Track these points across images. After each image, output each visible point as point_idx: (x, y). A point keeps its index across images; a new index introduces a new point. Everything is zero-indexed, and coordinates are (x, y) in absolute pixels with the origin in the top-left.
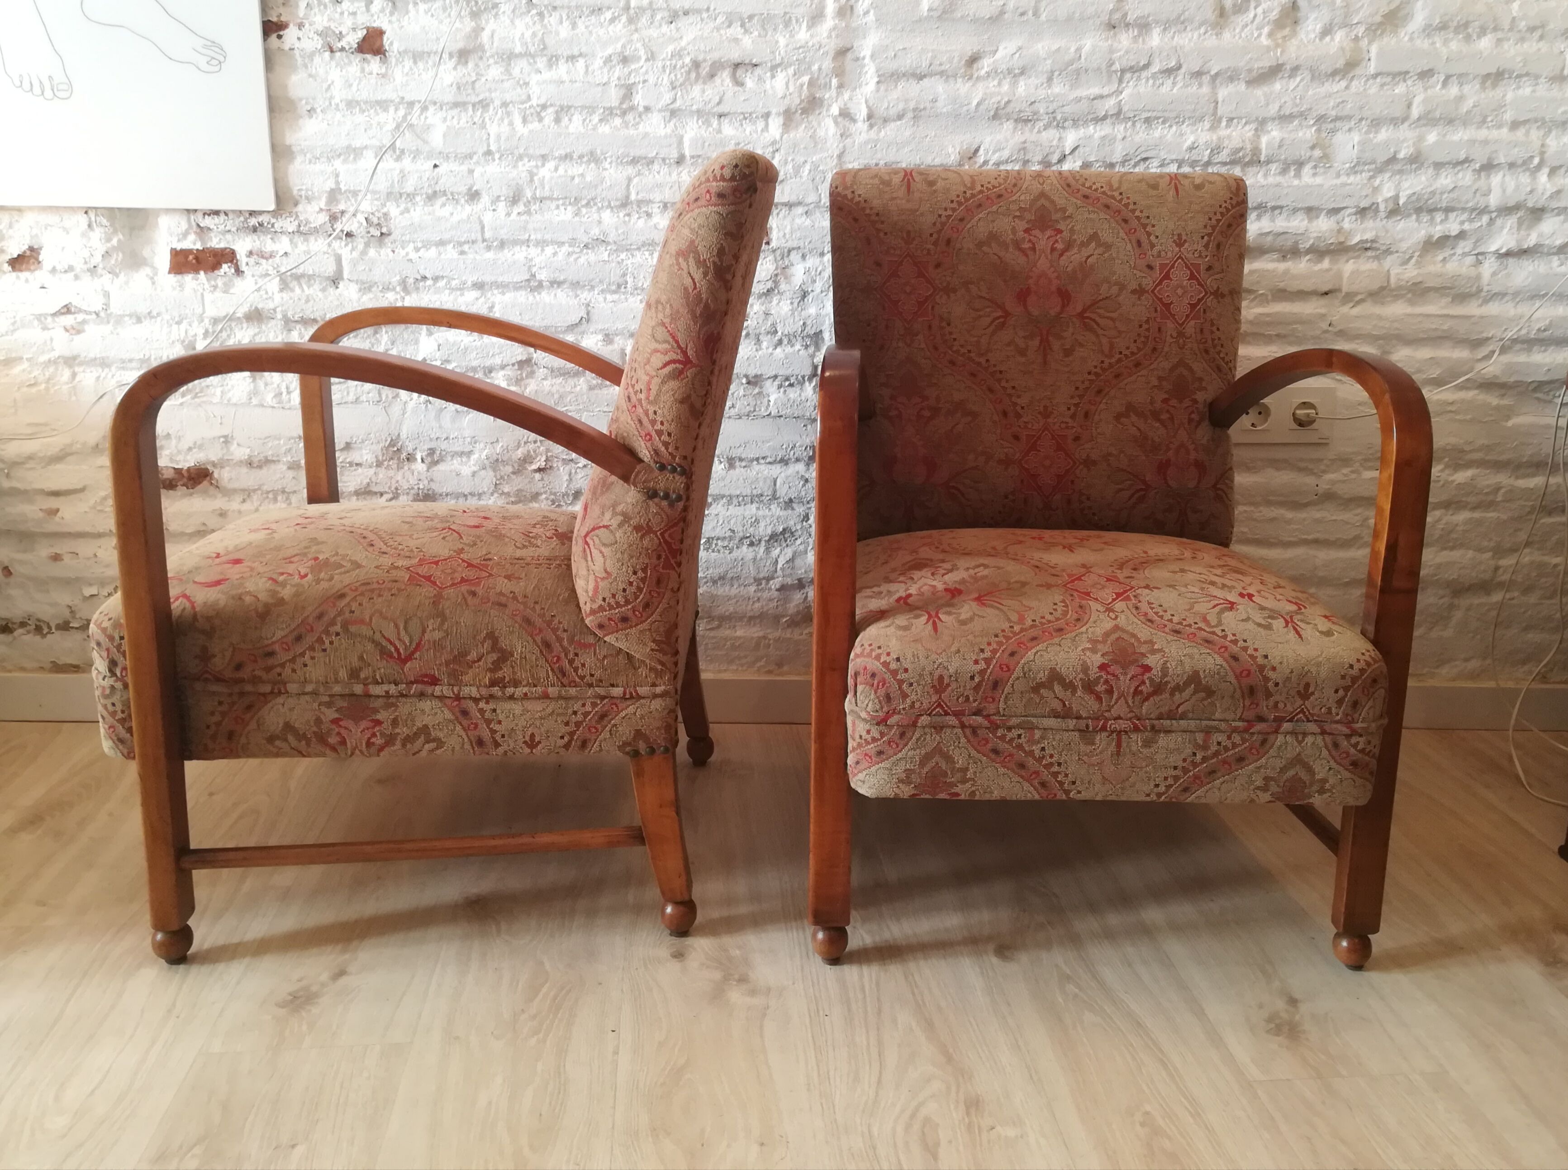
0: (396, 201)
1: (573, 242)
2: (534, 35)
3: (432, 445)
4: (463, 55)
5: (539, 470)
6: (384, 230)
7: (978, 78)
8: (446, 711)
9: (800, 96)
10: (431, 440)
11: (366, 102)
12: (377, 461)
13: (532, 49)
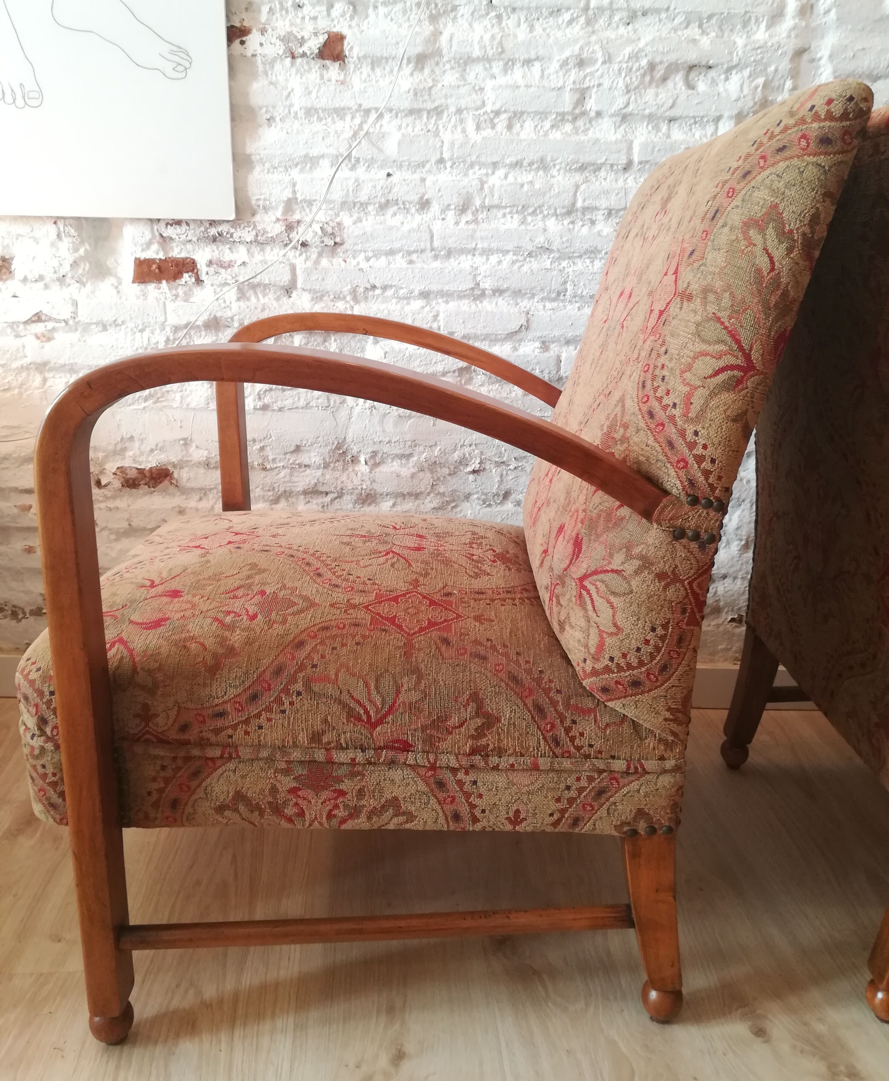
0: (350, 210)
1: (517, 250)
2: (493, 37)
3: (376, 448)
4: (421, 61)
5: (474, 472)
6: (338, 240)
8: (420, 782)
9: (754, 99)
10: (374, 443)
11: (324, 110)
12: (325, 463)
13: (490, 53)
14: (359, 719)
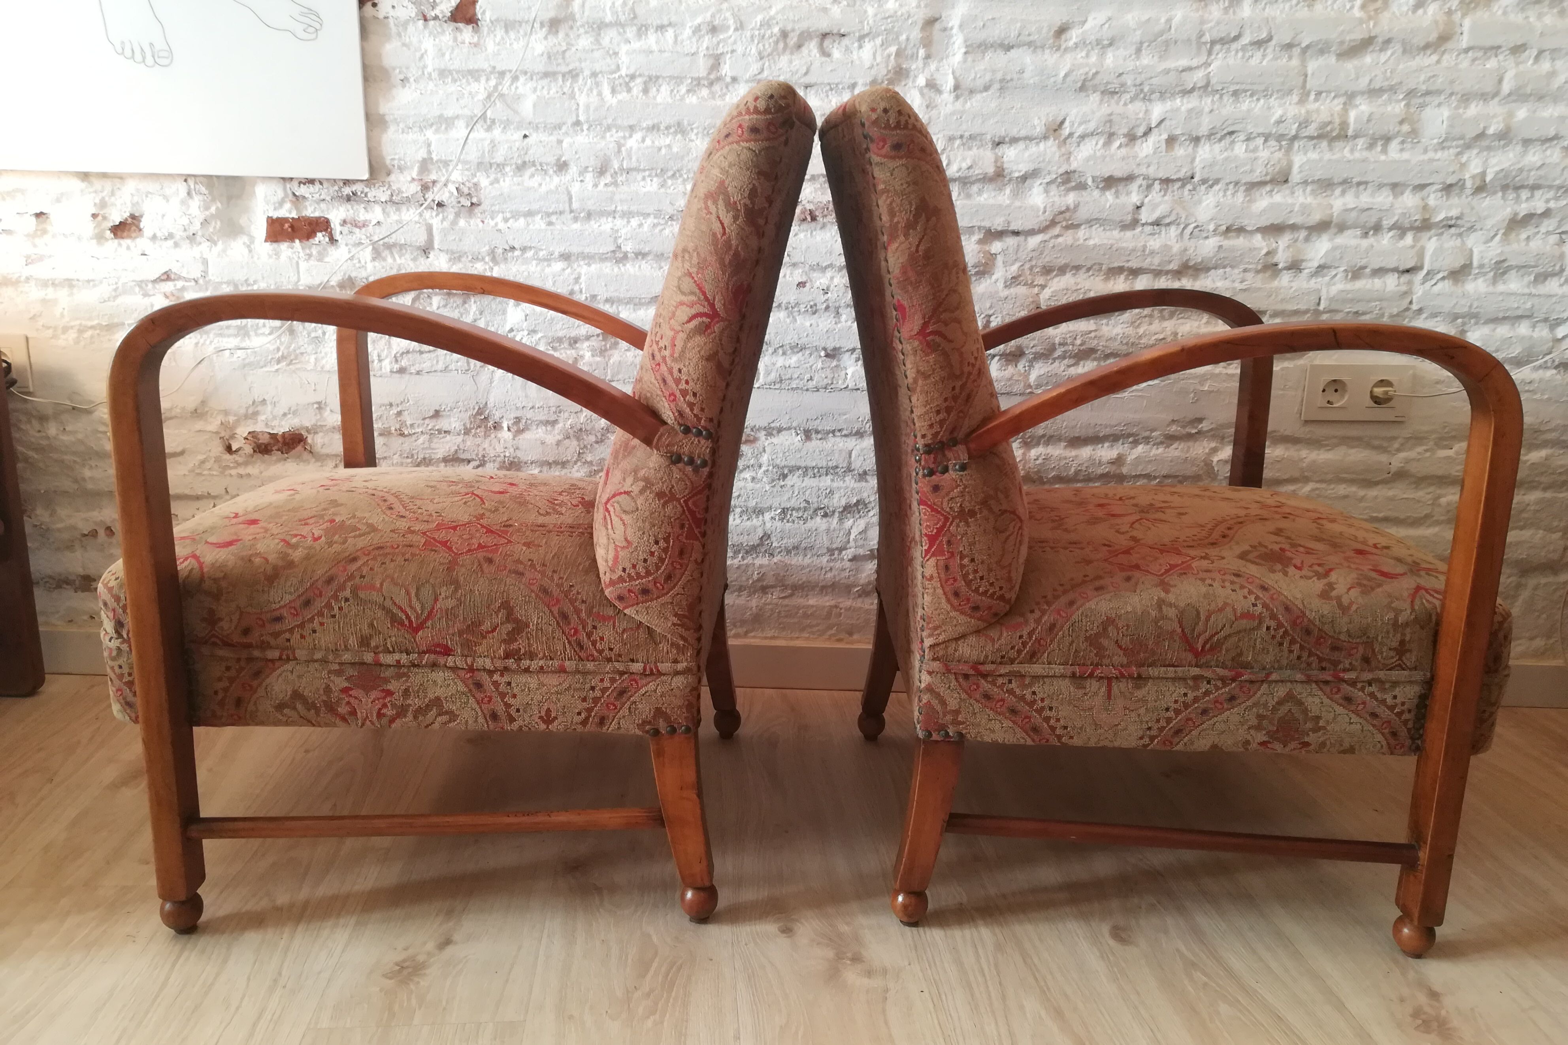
0: (486, 171)
1: (658, 213)
2: (625, 3)
3: (519, 414)
4: (554, 25)
6: (474, 200)
7: (1066, 50)
8: (459, 683)
9: (887, 67)
10: (516, 410)
11: (458, 72)
12: (465, 429)
13: (623, 18)
14: (402, 624)
